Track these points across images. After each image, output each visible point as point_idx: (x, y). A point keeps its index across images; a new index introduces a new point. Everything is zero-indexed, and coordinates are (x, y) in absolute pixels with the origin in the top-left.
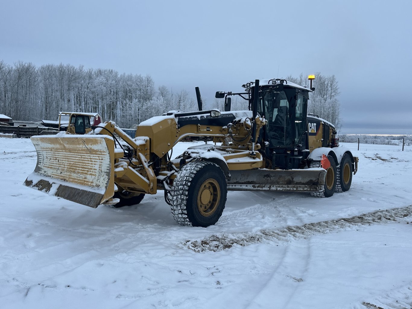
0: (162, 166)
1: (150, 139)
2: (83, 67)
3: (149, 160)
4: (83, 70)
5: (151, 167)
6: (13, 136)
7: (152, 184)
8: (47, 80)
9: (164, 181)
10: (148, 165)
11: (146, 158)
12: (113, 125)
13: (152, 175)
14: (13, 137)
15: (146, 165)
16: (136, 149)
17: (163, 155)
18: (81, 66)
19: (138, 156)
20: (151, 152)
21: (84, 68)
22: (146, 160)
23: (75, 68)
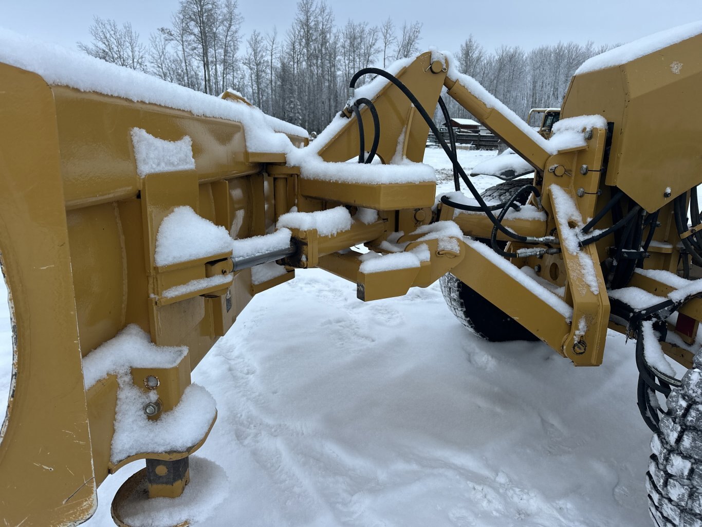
0: (654, 244)
1: (610, 125)
2: (592, 43)
3: (589, 220)
4: (592, 49)
5: (593, 248)
6: (471, 147)
7: (582, 325)
8: (538, 70)
9: (649, 318)
10: (583, 238)
11: (579, 206)
12: (438, 62)
13: (589, 286)
14: (471, 149)
15: (570, 239)
16: (542, 168)
17: (668, 200)
18: (590, 43)
19: (544, 197)
20: (607, 183)
21: (593, 46)
22: (577, 217)
23: (580, 47)
